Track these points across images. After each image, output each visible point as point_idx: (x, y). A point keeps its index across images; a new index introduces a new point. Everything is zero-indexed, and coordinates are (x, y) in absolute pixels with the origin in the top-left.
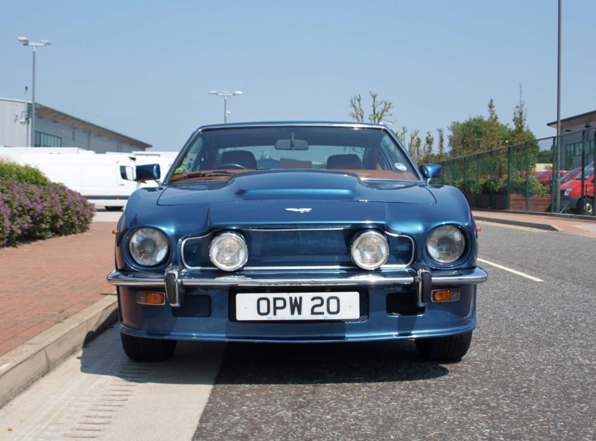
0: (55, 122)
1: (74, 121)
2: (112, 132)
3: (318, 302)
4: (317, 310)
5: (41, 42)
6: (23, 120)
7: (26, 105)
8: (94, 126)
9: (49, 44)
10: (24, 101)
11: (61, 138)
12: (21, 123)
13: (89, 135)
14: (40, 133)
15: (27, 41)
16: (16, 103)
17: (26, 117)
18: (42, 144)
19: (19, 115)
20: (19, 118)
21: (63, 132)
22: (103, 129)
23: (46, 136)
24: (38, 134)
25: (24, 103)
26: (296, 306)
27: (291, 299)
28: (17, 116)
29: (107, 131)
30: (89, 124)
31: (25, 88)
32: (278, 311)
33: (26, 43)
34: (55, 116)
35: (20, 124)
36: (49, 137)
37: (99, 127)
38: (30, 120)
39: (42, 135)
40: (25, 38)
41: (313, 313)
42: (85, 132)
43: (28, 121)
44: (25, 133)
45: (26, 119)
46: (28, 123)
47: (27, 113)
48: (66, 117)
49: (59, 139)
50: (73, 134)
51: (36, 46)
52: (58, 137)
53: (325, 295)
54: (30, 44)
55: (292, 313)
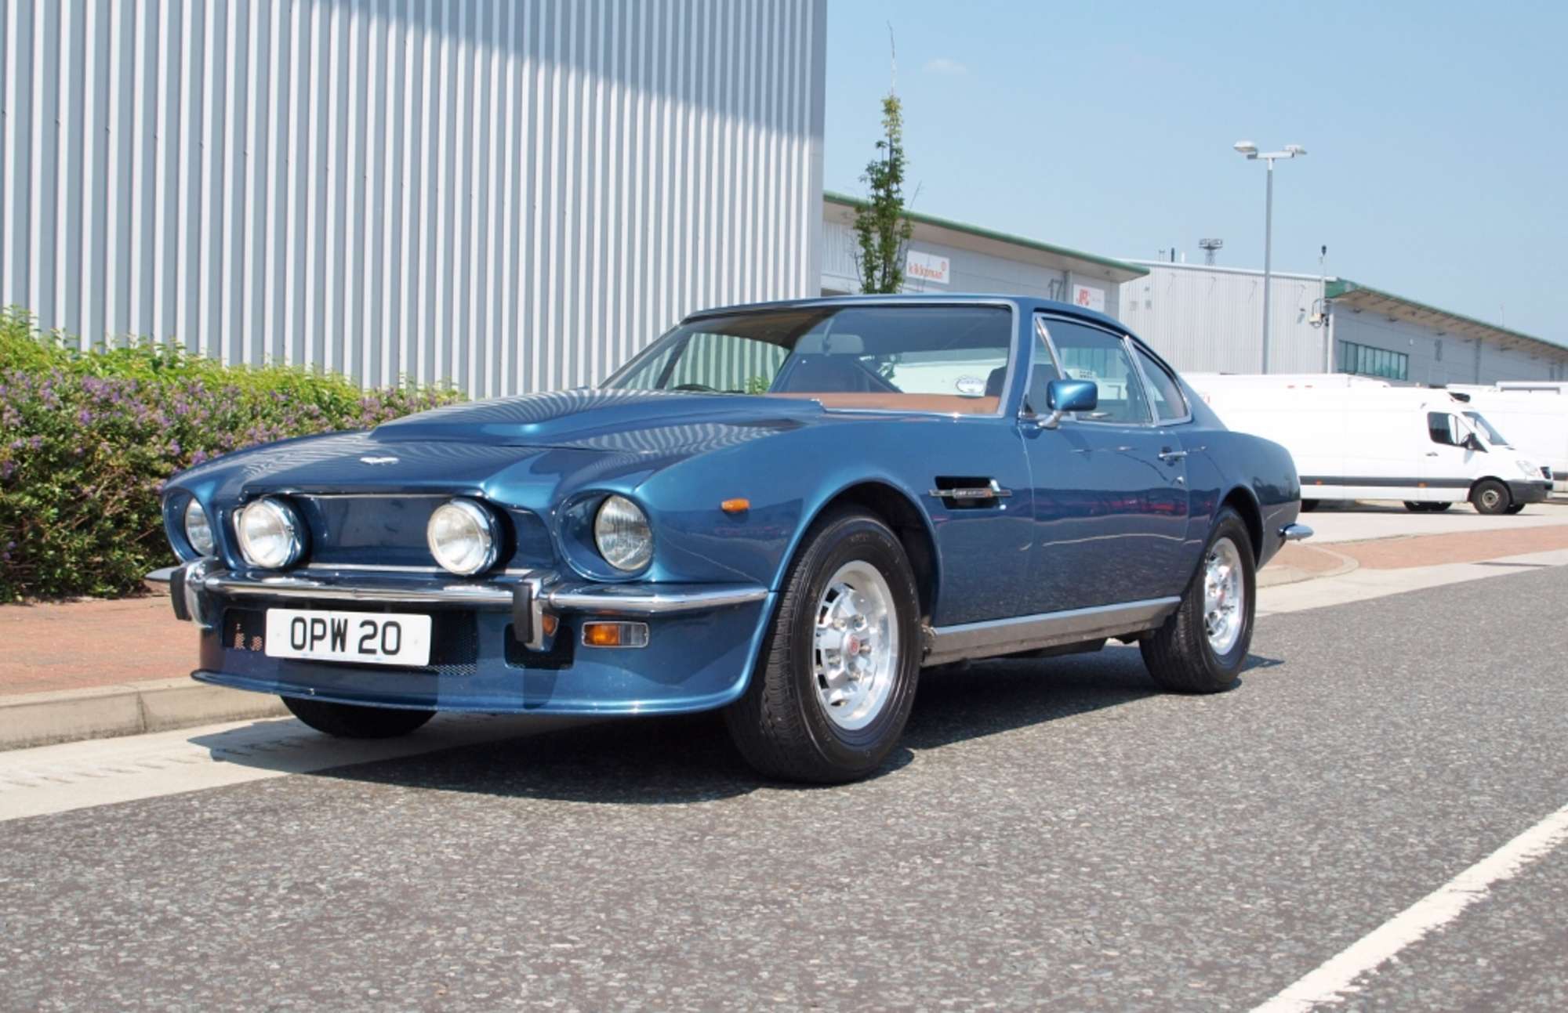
0: (1392, 320)
1: (1437, 317)
2: (1534, 340)
3: (369, 630)
4: (367, 645)
5: (1284, 150)
6: (1317, 317)
7: (1323, 284)
8: (1487, 327)
9: (1303, 152)
10: (1318, 277)
11: (1407, 356)
12: (1313, 323)
13: (1478, 346)
14: (1357, 345)
15: (1251, 149)
16: (1303, 283)
17: (1323, 311)
18: (1360, 368)
19: (1309, 309)
20: (1307, 314)
21: (1411, 342)
22: (1512, 334)
23: (1369, 352)
24: (1351, 348)
25: (1320, 281)
26: (339, 635)
27: (333, 621)
28: (1302, 310)
29: (1523, 337)
30: (1474, 323)
31: (1320, 250)
32: (316, 643)
33: (1254, 153)
34: (1391, 309)
35: (1311, 327)
36: (1378, 353)
37: (1499, 331)
38: (1331, 318)
39: (1361, 351)
40: (1248, 144)
41: (362, 651)
42: (1467, 341)
43: (1327, 320)
44: (1321, 345)
45: (1323, 315)
46: (1327, 325)
47: (1324, 304)
48: (1416, 308)
49: (1403, 359)
50: (1438, 345)
51: (1273, 159)
52: (1400, 354)
53: (381, 618)
54: (1260, 155)
55: (334, 648)
